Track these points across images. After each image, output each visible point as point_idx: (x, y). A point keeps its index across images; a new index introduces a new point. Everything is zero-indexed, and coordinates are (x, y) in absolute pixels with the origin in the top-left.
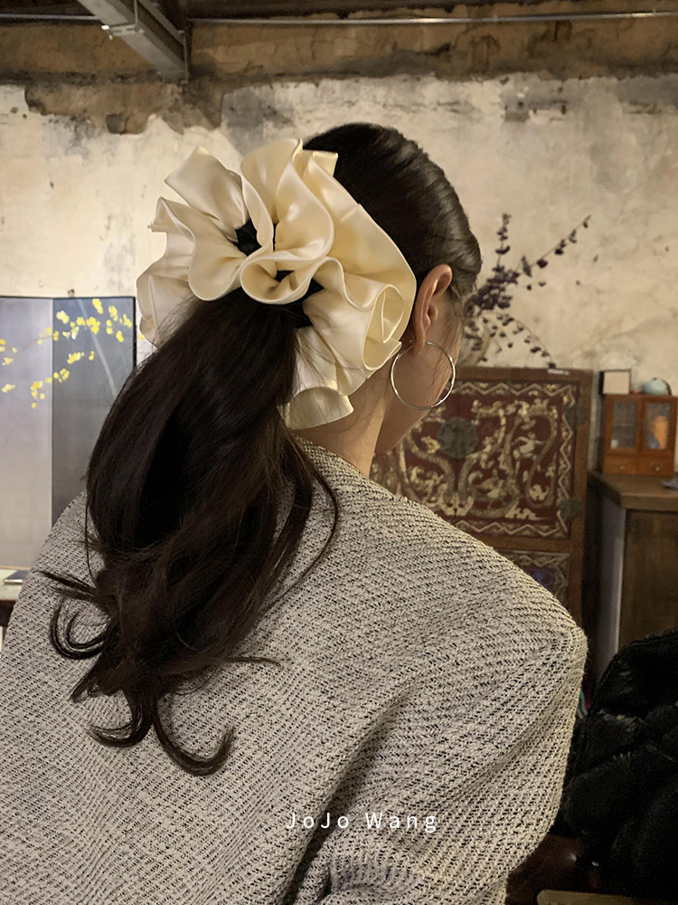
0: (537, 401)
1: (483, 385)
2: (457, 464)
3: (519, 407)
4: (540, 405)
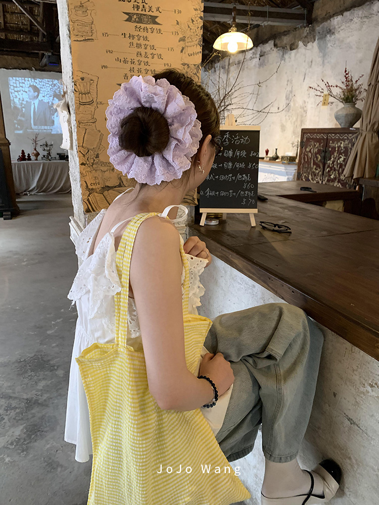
0: (346, 141)
1: (333, 135)
3: (341, 143)
4: (347, 142)
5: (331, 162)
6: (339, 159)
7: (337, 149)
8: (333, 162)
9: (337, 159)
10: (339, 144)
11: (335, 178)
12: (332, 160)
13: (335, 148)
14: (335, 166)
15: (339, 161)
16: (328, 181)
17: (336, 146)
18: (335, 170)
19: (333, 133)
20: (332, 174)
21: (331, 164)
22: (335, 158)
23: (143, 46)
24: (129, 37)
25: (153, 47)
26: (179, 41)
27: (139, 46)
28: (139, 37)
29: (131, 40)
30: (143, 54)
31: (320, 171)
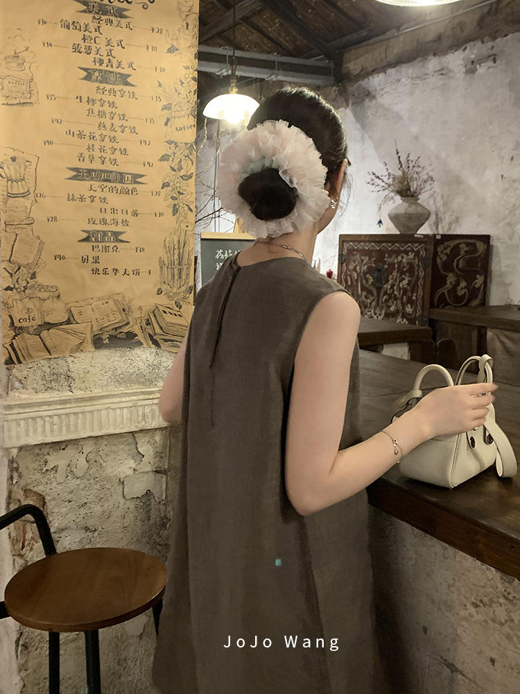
0: (410, 253)
1: (390, 244)
2: (379, 289)
3: (403, 257)
4: (411, 256)
5: (389, 287)
6: (400, 281)
7: (396, 266)
8: (392, 286)
9: (398, 281)
10: (400, 259)
11: (397, 311)
12: (390, 282)
13: (394, 264)
14: (396, 293)
15: (401, 284)
16: (386, 315)
17: (396, 261)
18: (396, 298)
19: (389, 242)
20: (391, 304)
21: (390, 289)
22: (396, 280)
23: (108, 116)
24: (88, 101)
25: (123, 117)
26: (162, 109)
27: (102, 114)
28: (102, 103)
29: (90, 106)
30: (108, 126)
31: (373, 300)
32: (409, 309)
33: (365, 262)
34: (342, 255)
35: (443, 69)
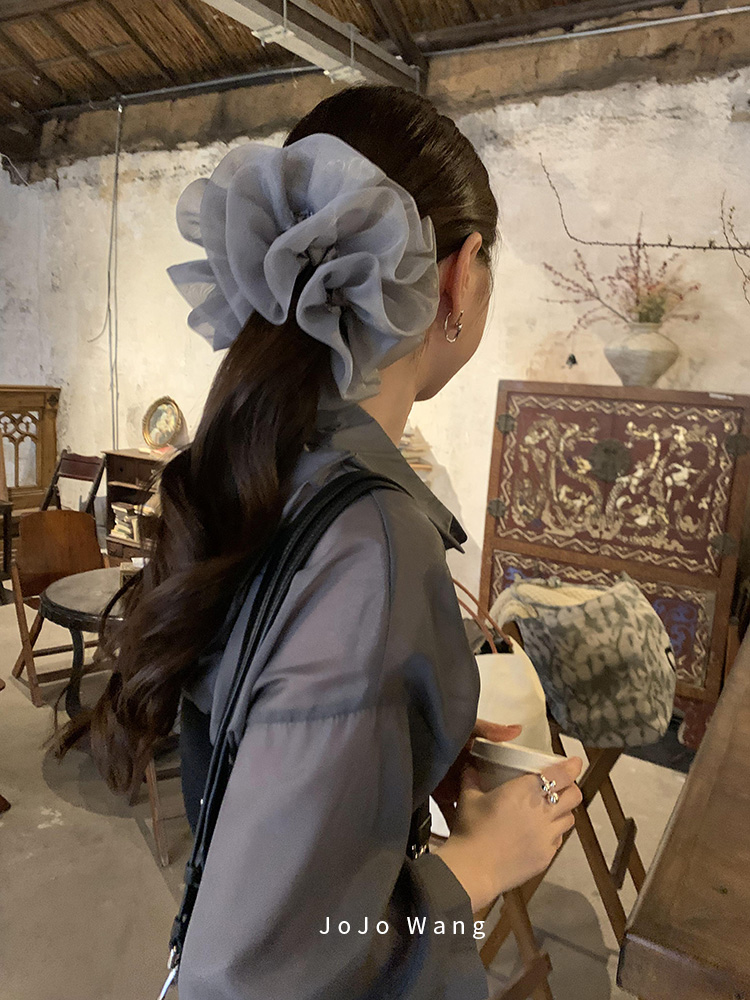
0: (696, 426)
1: (640, 407)
3: (676, 432)
4: (698, 431)
5: (635, 482)
6: (668, 473)
7: (658, 446)
8: (645, 482)
9: (661, 474)
10: (667, 434)
11: (656, 528)
12: (640, 473)
13: (653, 442)
14: (652, 493)
15: (668, 481)
16: (624, 531)
17: (656, 437)
18: (653, 502)
19: (640, 402)
20: (640, 513)
21: (637, 487)
22: (655, 471)
31: (590, 503)
32: (687, 524)
33: (569, 433)
34: (508, 417)
35: (679, 108)
